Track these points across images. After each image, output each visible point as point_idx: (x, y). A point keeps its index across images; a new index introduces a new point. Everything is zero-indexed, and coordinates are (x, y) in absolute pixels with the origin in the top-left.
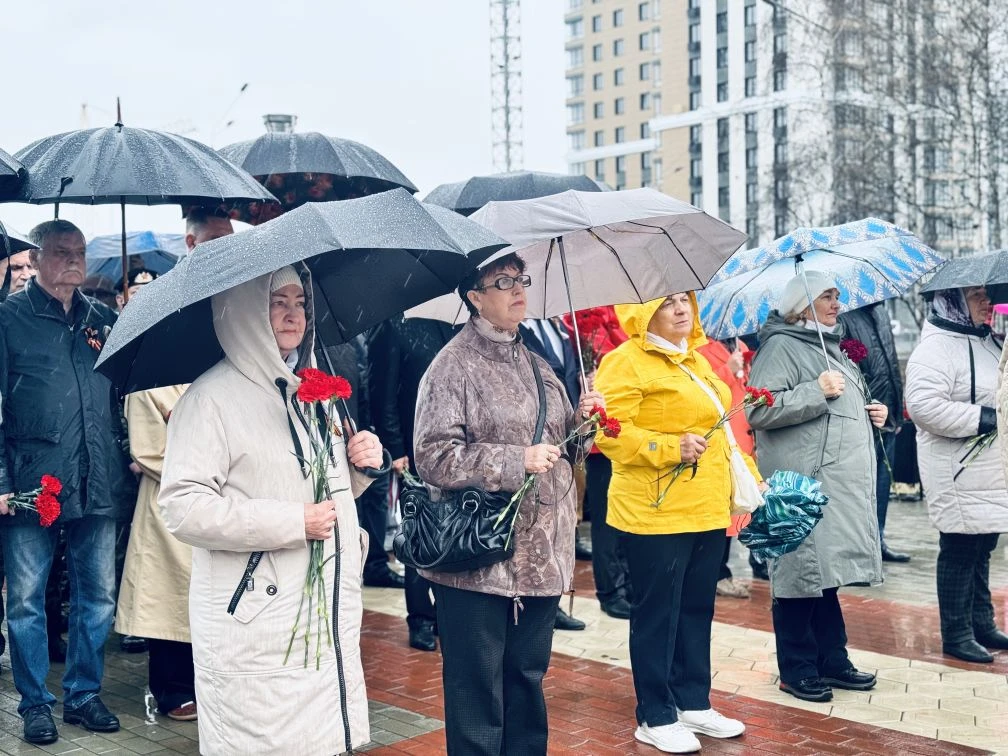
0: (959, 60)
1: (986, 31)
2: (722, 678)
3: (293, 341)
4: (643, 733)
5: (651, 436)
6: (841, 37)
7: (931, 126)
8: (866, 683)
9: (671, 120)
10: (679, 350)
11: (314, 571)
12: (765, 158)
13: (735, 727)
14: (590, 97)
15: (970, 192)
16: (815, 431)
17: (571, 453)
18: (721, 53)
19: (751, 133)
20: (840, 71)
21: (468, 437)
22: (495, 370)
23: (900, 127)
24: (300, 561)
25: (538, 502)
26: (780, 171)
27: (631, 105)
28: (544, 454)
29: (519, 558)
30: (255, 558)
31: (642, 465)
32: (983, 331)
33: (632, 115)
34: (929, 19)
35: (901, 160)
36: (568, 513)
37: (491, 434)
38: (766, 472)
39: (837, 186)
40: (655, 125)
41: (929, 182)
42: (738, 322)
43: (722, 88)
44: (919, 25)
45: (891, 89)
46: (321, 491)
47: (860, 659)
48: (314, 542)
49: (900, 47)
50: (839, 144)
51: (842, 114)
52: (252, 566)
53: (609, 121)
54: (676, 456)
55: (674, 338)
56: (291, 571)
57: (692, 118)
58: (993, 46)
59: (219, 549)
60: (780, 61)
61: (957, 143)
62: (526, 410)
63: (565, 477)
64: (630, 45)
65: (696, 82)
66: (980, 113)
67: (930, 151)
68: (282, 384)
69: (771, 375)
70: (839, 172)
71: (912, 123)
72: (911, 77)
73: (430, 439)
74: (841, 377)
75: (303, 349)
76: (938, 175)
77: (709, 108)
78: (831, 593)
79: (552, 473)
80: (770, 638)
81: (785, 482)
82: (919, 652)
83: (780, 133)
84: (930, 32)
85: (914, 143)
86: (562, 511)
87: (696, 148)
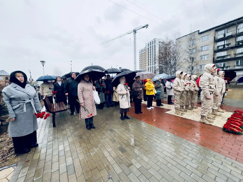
0: (168, 62)
1: (171, 60)
2: (153, 105)
3: (125, 81)
4: (147, 108)
5: (149, 88)
6: (160, 61)
7: (166, 67)
8: (163, 105)
9: (147, 67)
10: (151, 83)
11: (127, 96)
12: (154, 70)
13: (154, 108)
14: (141, 65)
15: (169, 72)
16: (160, 88)
17: (143, 89)
18: (151, 62)
19: (153, 68)
20: (159, 63)
21: (136, 88)
22: (138, 84)
23: (164, 67)
24: (126, 95)
25: (141, 93)
26: (155, 70)
27: (144, 66)
28: (141, 89)
29: (139, 96)
30: (123, 95)
31: (148, 90)
32: (171, 81)
33: (144, 67)
34: (166, 59)
35: (164, 70)
36: (143, 93)
37: (138, 88)
38: (157, 91)
39: (159, 72)
40: (146, 67)
41: (166, 71)
42: (154, 80)
43: (151, 65)
44: (165, 60)
45: (163, 65)
46: (127, 91)
47: (162, 104)
48: (127, 94)
49: (164, 61)
50: (159, 68)
51: (160, 66)
52: (123, 96)
53: (142, 67)
54: (151, 90)
55: (151, 82)
56: (125, 96)
57: (149, 67)
58: (171, 61)
59: (121, 95)
60: (155, 63)
61: (168, 68)
62: (140, 86)
63: (143, 91)
64: (144, 62)
65: (149, 64)
66: (170, 66)
67: (166, 69)
68: (124, 84)
69: (157, 84)
70: (159, 71)
71: (165, 67)
72: (165, 64)
73: (133, 88)
74: (161, 84)
75: (125, 82)
76: (167, 71)
77: (150, 66)
78: (160, 99)
79: (142, 90)
80: (156, 103)
81: (158, 91)
82: (166, 103)
83: (155, 68)
84: (166, 60)
85: (165, 68)
86: (142, 93)
87: (149, 69)
